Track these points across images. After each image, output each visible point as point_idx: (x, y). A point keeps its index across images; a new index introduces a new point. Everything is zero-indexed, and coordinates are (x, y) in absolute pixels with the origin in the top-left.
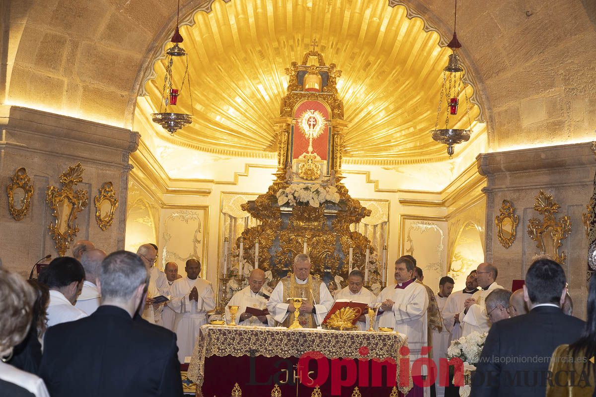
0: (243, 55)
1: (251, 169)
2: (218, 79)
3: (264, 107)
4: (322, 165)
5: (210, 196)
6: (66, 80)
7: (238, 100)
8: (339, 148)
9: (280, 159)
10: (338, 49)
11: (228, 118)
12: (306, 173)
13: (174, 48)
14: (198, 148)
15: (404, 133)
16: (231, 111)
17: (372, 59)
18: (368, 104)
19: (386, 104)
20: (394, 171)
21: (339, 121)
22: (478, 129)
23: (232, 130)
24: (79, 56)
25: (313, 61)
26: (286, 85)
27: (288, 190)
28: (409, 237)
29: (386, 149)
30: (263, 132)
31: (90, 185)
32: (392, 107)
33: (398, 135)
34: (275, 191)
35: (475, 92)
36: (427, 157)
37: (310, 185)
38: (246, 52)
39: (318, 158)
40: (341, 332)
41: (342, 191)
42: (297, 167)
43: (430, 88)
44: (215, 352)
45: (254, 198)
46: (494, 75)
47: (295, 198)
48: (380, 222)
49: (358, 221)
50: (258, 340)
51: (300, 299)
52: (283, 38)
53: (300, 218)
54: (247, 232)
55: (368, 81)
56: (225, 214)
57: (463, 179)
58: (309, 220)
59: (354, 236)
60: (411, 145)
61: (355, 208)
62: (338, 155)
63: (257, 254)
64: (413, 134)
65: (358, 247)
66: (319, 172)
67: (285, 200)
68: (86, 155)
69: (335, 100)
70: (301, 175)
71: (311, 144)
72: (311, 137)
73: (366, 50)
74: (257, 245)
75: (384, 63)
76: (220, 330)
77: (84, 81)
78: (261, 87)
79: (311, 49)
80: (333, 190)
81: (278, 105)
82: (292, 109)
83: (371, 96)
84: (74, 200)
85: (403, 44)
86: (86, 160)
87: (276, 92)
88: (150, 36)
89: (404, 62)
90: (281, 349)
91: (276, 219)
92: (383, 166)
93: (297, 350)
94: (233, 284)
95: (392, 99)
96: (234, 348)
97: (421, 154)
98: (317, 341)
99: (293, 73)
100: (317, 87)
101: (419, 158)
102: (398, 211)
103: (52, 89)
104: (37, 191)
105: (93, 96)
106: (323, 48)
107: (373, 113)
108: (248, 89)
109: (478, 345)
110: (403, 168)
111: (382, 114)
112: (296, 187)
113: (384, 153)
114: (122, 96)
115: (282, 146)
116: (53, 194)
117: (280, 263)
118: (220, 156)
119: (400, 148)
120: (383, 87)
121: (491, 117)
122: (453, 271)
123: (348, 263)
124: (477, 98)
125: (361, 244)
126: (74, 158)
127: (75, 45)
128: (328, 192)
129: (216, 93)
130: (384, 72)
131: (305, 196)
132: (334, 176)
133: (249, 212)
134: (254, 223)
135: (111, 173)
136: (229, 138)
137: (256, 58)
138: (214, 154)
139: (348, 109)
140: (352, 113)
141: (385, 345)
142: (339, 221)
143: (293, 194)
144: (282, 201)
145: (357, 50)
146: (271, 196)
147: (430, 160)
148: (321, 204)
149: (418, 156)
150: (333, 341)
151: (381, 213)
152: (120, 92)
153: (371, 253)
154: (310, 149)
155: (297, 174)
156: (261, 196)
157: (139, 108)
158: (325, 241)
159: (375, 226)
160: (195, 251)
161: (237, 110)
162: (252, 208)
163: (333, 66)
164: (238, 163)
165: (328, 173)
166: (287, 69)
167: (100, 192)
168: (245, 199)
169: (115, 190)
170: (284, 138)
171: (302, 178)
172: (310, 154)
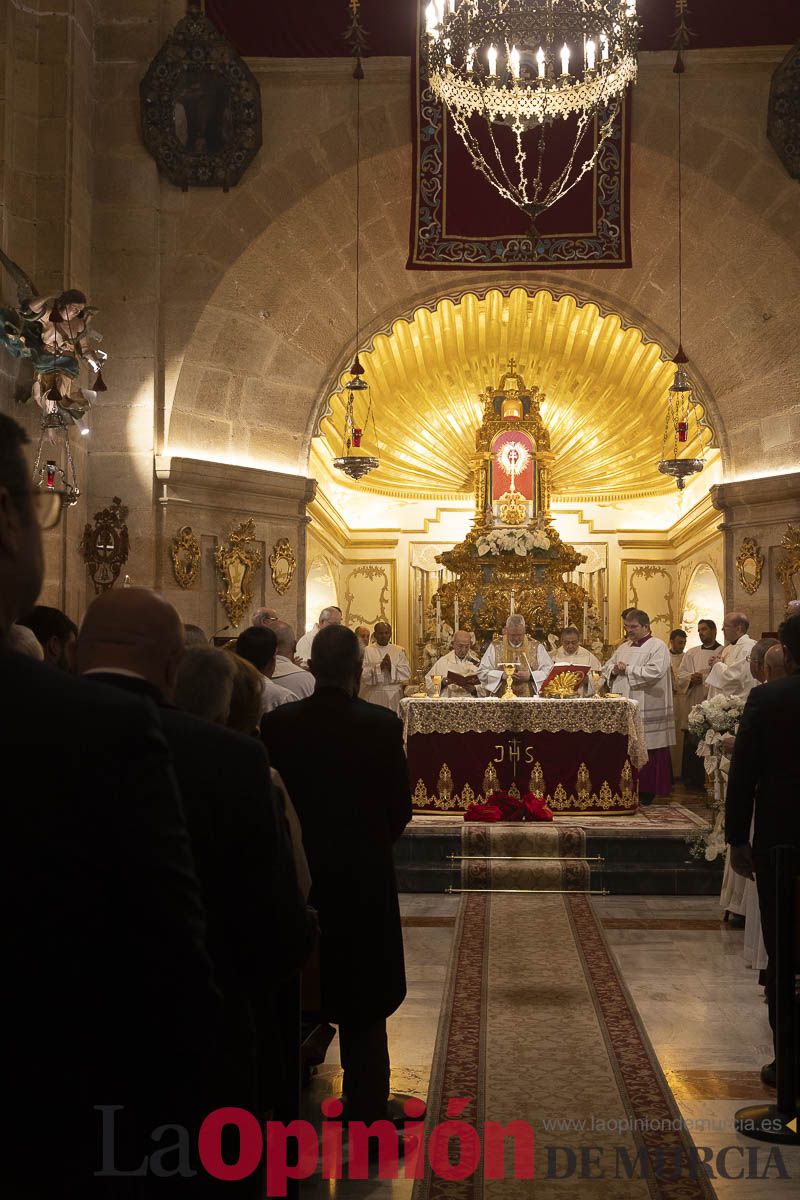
0: (429, 382)
1: (443, 514)
2: (401, 410)
3: (455, 441)
4: (527, 505)
5: (397, 548)
6: (230, 423)
7: (425, 433)
8: (546, 485)
9: (478, 502)
10: (539, 369)
11: (414, 456)
12: (509, 517)
13: (355, 380)
14: (380, 493)
15: (621, 462)
16: (418, 449)
17: (580, 378)
18: (577, 431)
19: (599, 430)
20: (611, 508)
21: (545, 453)
22: (710, 455)
23: (419, 470)
24: (244, 395)
25: (511, 385)
26: (480, 415)
27: (489, 537)
28: (631, 584)
29: (600, 483)
30: (454, 470)
31: (264, 543)
32: (606, 433)
33: (614, 465)
34: (474, 539)
35: (706, 413)
36: (649, 490)
37: (514, 531)
38: (432, 378)
39: (522, 498)
40: (562, 700)
41: (552, 535)
42: (499, 509)
43: (650, 409)
44: (419, 728)
45: (450, 548)
46: (727, 392)
47: (497, 546)
48: (597, 568)
49: (572, 569)
50: (466, 713)
51: (513, 664)
52: (475, 359)
53: (505, 569)
54: (443, 588)
55: (576, 404)
56: (414, 567)
57: (695, 514)
58: (516, 571)
59: (569, 587)
60: (631, 477)
61: (568, 554)
62: (546, 494)
63: (456, 613)
64: (632, 464)
65: (574, 600)
66: (524, 514)
67: (487, 549)
68: (258, 508)
69: (539, 429)
70: (504, 519)
71: (513, 482)
72: (513, 474)
73: (572, 368)
74: (456, 603)
75: (595, 382)
76: (423, 704)
77: (252, 424)
78: (450, 418)
79: (509, 370)
80: (541, 534)
81: (472, 437)
82: (489, 442)
83: (580, 422)
84: (247, 561)
85: (617, 360)
86: (257, 515)
87: (469, 423)
88: (323, 369)
89: (618, 380)
90: (494, 723)
91: (477, 571)
92: (598, 503)
93: (513, 723)
94: (430, 649)
95: (606, 423)
96: (440, 724)
97: (643, 487)
98: (535, 712)
99: (489, 400)
100: (516, 414)
101: (640, 492)
102: (617, 555)
103: (215, 433)
104: (205, 553)
105: (263, 440)
106: (522, 368)
107: (584, 441)
108: (435, 421)
109: (724, 709)
110: (620, 504)
111: (595, 442)
112: (499, 534)
113: (598, 488)
114: (296, 439)
115: (480, 486)
116: (223, 555)
117: (484, 622)
118: (406, 500)
119: (618, 480)
120: (594, 409)
121: (725, 440)
122: (686, 622)
123: (563, 620)
124: (708, 421)
125: (577, 597)
126: (244, 513)
127: (240, 384)
128: (536, 537)
129: (399, 427)
130: (595, 392)
131: (509, 543)
132: (541, 520)
133: (444, 564)
134: (449, 577)
135: (288, 528)
136: (417, 479)
137: (443, 383)
138: (400, 499)
139: (553, 439)
140: (559, 443)
141: (614, 713)
142: (551, 571)
143: (495, 542)
144: (482, 551)
145: (561, 369)
146: (470, 545)
147: (653, 494)
148: (528, 552)
149: (639, 489)
150: (554, 711)
151: (598, 558)
152: (292, 434)
153: (590, 606)
154: (512, 487)
155: (498, 518)
156: (458, 546)
157: (314, 450)
158: (535, 595)
159: (592, 574)
160: (382, 612)
161: (424, 445)
162: (448, 560)
163: (536, 389)
164: (428, 508)
165: (534, 514)
166: (481, 396)
167: (275, 551)
168: (440, 550)
169: (292, 547)
170: (482, 477)
171: (505, 522)
172: (512, 494)
